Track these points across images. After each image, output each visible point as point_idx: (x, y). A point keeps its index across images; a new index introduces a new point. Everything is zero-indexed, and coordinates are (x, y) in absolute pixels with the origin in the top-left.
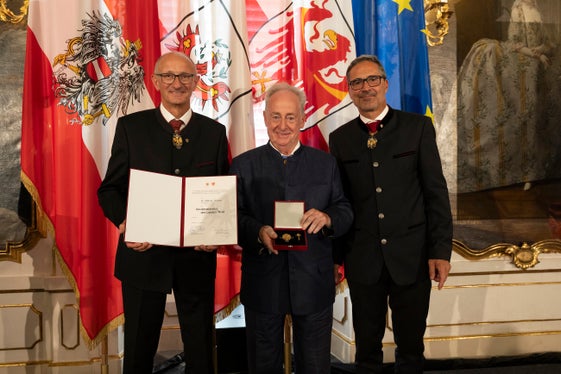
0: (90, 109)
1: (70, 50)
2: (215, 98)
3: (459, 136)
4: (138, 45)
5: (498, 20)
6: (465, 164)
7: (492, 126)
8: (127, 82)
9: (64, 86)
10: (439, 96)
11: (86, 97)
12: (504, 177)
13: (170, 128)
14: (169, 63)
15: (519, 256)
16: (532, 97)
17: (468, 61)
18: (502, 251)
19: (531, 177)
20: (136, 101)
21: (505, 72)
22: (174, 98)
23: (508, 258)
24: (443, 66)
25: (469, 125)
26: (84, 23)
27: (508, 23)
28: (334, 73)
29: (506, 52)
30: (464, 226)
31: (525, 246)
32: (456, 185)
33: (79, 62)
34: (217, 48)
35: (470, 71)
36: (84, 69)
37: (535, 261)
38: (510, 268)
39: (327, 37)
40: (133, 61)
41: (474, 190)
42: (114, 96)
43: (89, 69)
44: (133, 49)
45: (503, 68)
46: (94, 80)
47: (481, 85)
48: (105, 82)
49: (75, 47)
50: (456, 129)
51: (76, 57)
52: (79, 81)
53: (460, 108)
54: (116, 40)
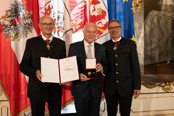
0: (14, 35)
1: (7, 14)
2: (58, 31)
3: (144, 45)
4: (31, 13)
5: (158, 4)
6: (147, 54)
7: (156, 41)
8: (27, 26)
9: (4, 27)
10: (138, 30)
11: (12, 31)
12: (160, 59)
13: (46, 42)
14: (45, 20)
15: (166, 87)
16: (170, 31)
17: (148, 18)
18: (160, 85)
19: (170, 59)
20: (30, 33)
21: (161, 22)
22: (47, 32)
23: (162, 88)
24: (139, 20)
25: (148, 41)
26: (12, 4)
27: (162, 5)
28: (100, 23)
29: (161, 15)
30: (146, 77)
31: (167, 83)
32: (144, 62)
33: (10, 19)
34: (59, 14)
35: (149, 22)
36: (12, 21)
37: (171, 89)
38: (163, 91)
39: (98, 11)
40: (29, 18)
41: (150, 64)
42: (22, 31)
43: (13, 21)
44: (29, 14)
45: (160, 21)
46: (15, 25)
47: (152, 27)
48: (19, 26)
49: (9, 13)
50: (143, 42)
51: (9, 17)
52: (10, 25)
53: (145, 35)
54: (23, 11)
